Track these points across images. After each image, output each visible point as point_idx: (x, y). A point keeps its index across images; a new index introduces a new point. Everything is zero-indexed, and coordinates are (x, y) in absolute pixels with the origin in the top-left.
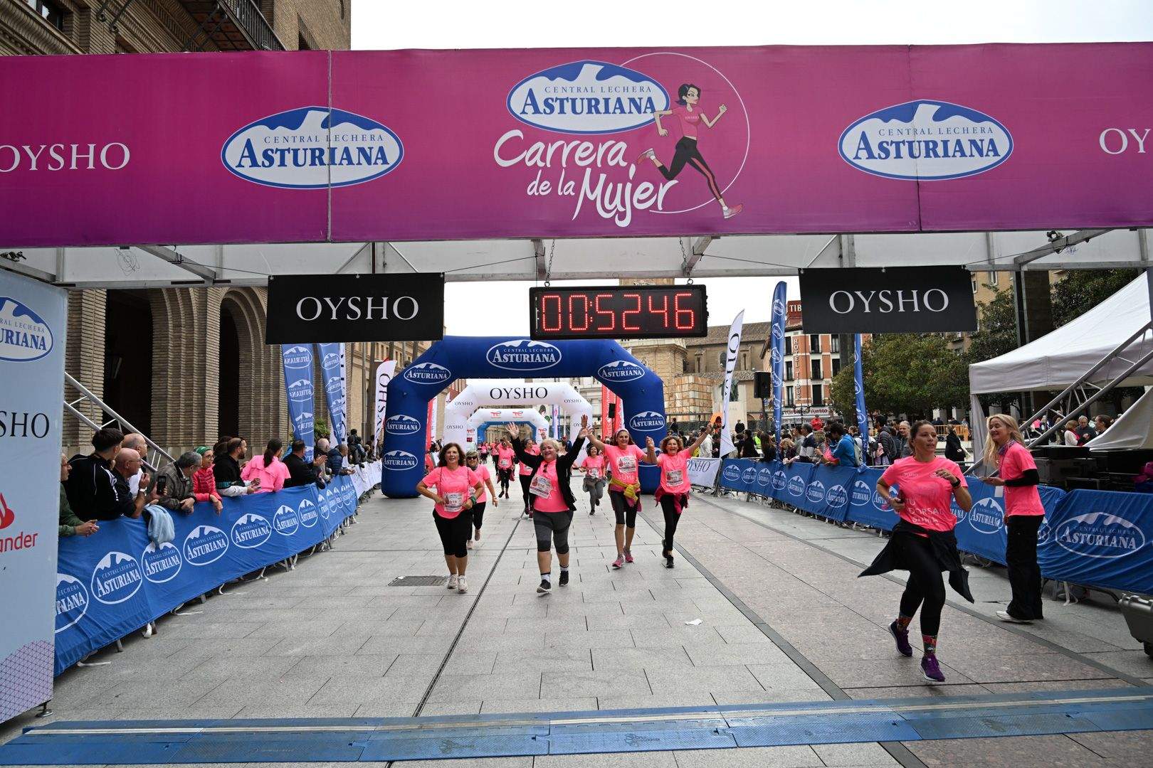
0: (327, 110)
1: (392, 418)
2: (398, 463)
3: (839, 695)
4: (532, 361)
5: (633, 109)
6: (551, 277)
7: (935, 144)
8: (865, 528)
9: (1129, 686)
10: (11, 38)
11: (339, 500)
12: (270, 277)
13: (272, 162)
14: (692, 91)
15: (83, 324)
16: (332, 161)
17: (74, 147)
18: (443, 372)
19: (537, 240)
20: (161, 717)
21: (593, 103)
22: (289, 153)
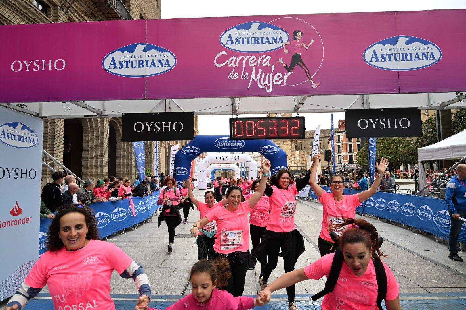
0: (145, 44)
1: (177, 168)
2: (179, 186)
4: (233, 145)
5: (274, 42)
6: (238, 113)
7: (406, 55)
8: (371, 216)
10: (27, 18)
11: (154, 201)
12: (123, 114)
13: (122, 66)
14: (299, 33)
15: (56, 131)
16: (147, 66)
17: (44, 61)
18: (197, 150)
19: (232, 98)
21: (256, 39)
22: (130, 62)
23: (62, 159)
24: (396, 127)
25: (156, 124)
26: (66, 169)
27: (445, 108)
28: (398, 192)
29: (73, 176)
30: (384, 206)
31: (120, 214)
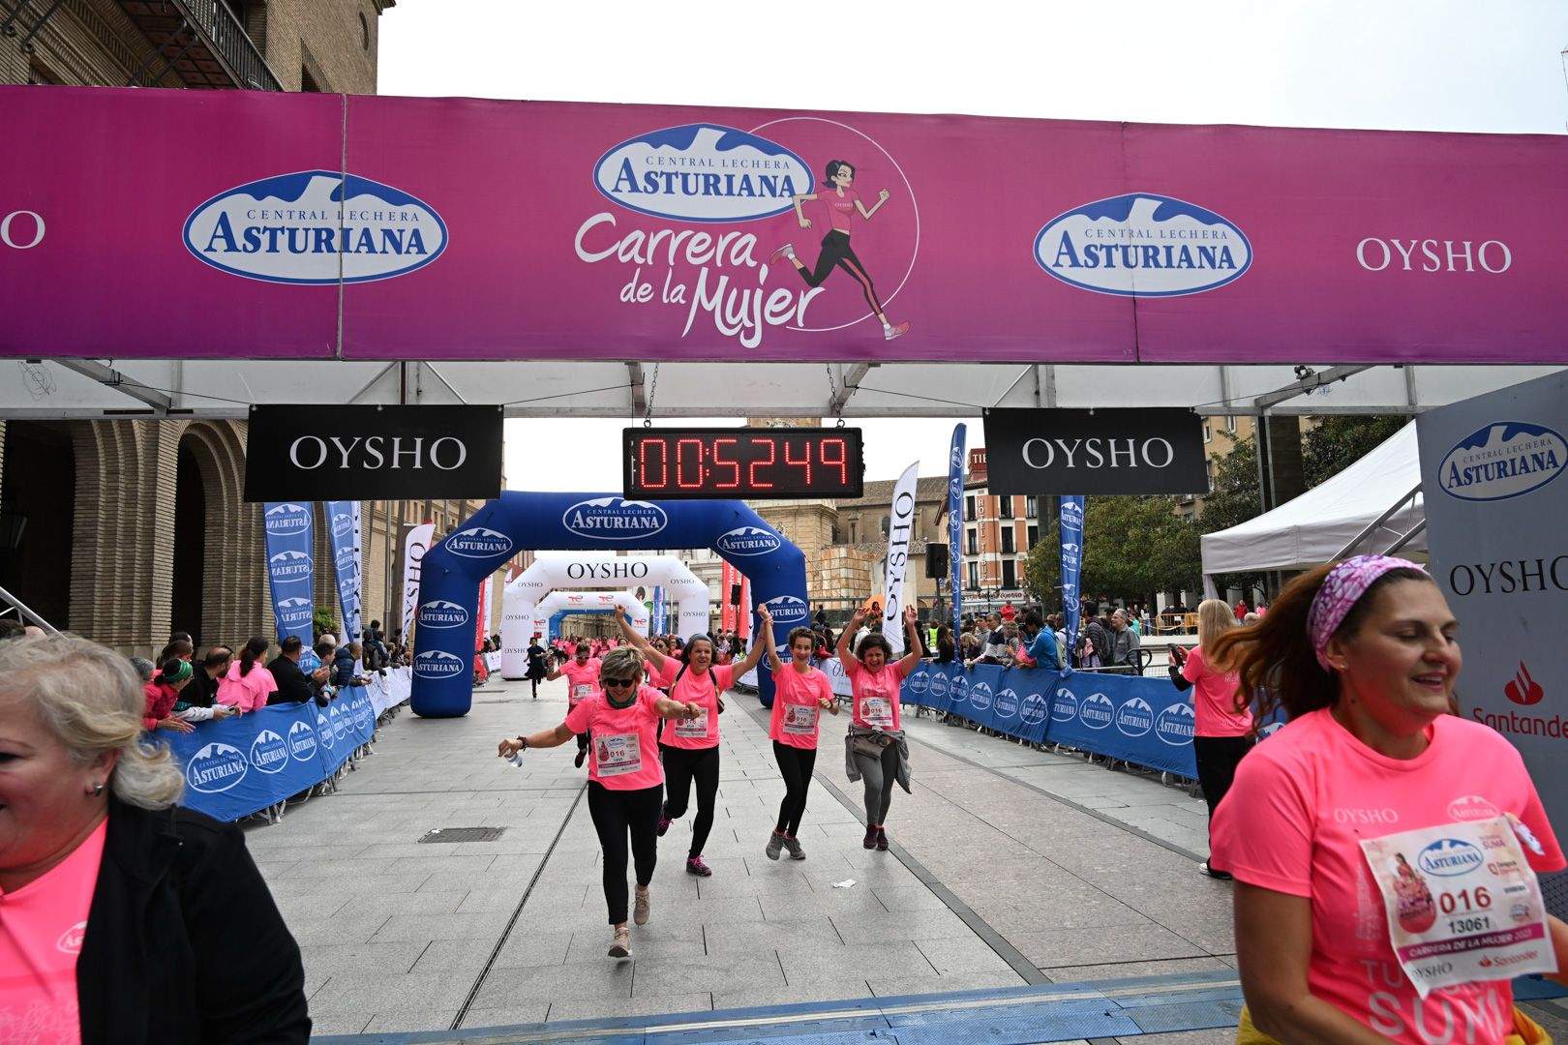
0: (338, 177)
1: (428, 605)
2: (435, 668)
3: (1035, 978)
4: (627, 526)
5: (766, 191)
6: (652, 414)
7: (1156, 250)
8: (1070, 751)
11: (348, 721)
12: (251, 406)
13: (258, 246)
14: (844, 169)
16: (345, 247)
18: (501, 541)
19: (633, 364)
21: (712, 180)
22: (283, 233)
24: (1133, 464)
25: (371, 444)
26: (16, 605)
27: (1268, 413)
28: (1148, 673)
30: (1107, 717)
31: (218, 765)
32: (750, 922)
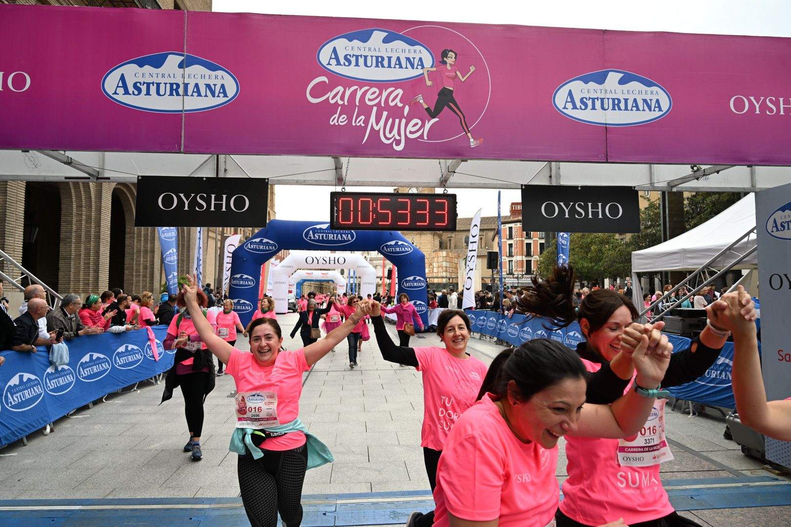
0: (182, 55)
1: (235, 276)
2: (239, 308)
4: (335, 239)
5: (409, 65)
6: (346, 184)
7: (619, 101)
9: (731, 476)
12: (138, 176)
13: (140, 92)
14: (451, 54)
16: (186, 93)
18: (272, 245)
19: (336, 158)
20: (51, 497)
22: (153, 85)
23: (19, 256)
24: (600, 216)
25: (202, 198)
26: (29, 275)
27: (675, 190)
29: (40, 287)
31: (130, 355)
32: (392, 445)
